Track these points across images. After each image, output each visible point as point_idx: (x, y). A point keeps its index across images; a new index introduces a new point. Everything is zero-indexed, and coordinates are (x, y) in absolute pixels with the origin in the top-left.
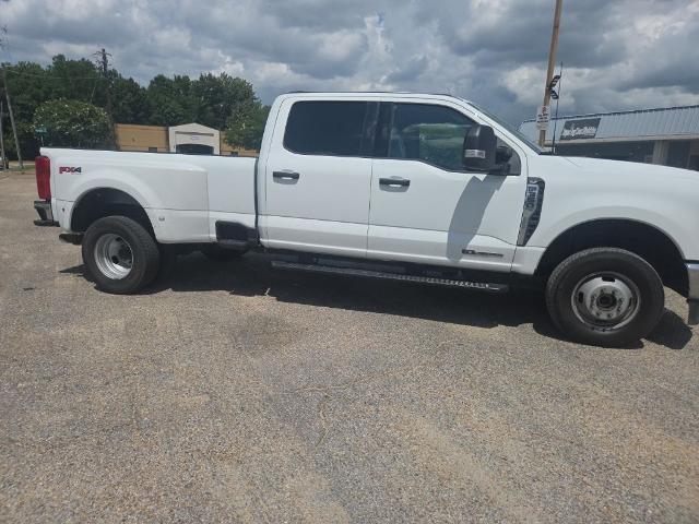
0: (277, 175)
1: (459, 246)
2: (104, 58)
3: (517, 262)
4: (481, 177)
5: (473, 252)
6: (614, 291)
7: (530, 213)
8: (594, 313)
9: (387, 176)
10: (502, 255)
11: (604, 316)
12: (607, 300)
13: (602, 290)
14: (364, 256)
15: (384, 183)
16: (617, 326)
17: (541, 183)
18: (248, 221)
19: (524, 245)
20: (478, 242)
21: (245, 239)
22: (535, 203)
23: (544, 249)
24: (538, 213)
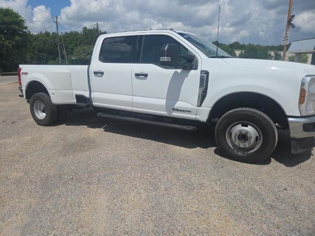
0: (95, 73)
1: (171, 107)
2: (97, 26)
3: (198, 115)
4: (179, 71)
5: (177, 110)
6: (247, 132)
7: (202, 90)
8: (236, 144)
9: (138, 72)
10: (190, 111)
11: (242, 146)
12: (243, 137)
13: (241, 131)
14: (132, 111)
15: (137, 75)
16: (251, 151)
17: (207, 73)
18: (87, 94)
19: (200, 106)
20: (179, 104)
21: (86, 102)
22: (205, 84)
23: (210, 109)
24: (206, 89)
